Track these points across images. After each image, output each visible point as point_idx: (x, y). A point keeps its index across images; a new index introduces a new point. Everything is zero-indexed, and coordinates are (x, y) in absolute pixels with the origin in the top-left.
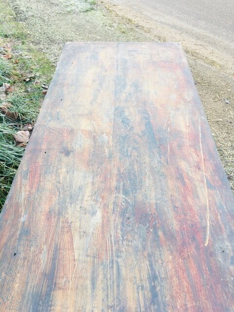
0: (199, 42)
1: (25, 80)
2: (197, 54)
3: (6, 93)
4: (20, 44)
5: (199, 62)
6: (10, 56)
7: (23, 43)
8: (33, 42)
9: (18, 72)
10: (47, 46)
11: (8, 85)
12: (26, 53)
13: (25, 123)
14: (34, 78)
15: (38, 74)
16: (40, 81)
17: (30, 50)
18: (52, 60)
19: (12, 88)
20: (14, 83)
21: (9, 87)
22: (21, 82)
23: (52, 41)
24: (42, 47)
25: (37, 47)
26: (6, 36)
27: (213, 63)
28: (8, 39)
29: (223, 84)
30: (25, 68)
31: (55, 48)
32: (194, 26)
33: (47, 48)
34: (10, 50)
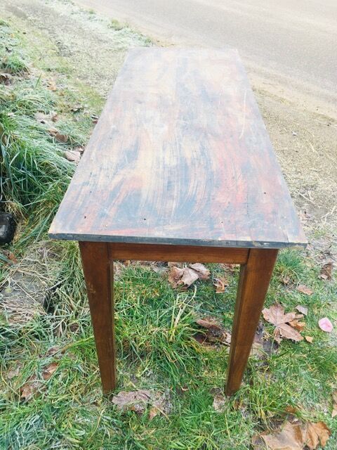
0: (268, 81)
1: (72, 110)
2: (266, 92)
3: (54, 120)
4: (66, 78)
5: (266, 98)
6: (55, 89)
7: (68, 77)
8: (79, 77)
9: (65, 103)
10: (96, 81)
11: (55, 113)
12: (72, 87)
13: (75, 146)
14: (83, 109)
15: (86, 106)
16: (89, 112)
17: (76, 84)
18: (102, 93)
19: (59, 116)
20: (61, 112)
21: (56, 116)
22: (68, 112)
23: (102, 77)
24: (90, 82)
25: (85, 81)
26: (49, 70)
27: (282, 100)
28: (51, 73)
29: (292, 119)
30: (72, 100)
31: (104, 83)
32: (263, 66)
33: (96, 83)
34: (53, 84)
